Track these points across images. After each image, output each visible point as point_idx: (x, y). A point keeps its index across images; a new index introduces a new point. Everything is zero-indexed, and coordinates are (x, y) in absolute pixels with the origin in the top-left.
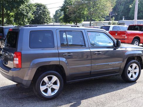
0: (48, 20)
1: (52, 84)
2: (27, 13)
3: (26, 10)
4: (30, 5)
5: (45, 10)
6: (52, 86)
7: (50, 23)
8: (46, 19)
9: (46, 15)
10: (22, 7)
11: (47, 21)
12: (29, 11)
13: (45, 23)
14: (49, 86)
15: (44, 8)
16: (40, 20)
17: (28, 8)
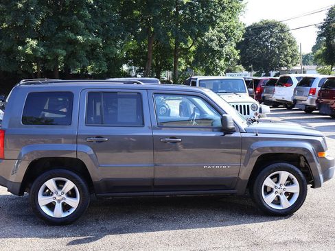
0: (290, 59)
1: (64, 196)
2: (222, 46)
3: (220, 40)
4: (229, 27)
5: (283, 35)
6: (64, 198)
7: (295, 65)
8: (286, 56)
9: (285, 48)
10: (211, 33)
11: (287, 61)
12: (226, 41)
13: (281, 65)
14: (58, 198)
15: (282, 31)
16: (269, 61)
17: (223, 35)
